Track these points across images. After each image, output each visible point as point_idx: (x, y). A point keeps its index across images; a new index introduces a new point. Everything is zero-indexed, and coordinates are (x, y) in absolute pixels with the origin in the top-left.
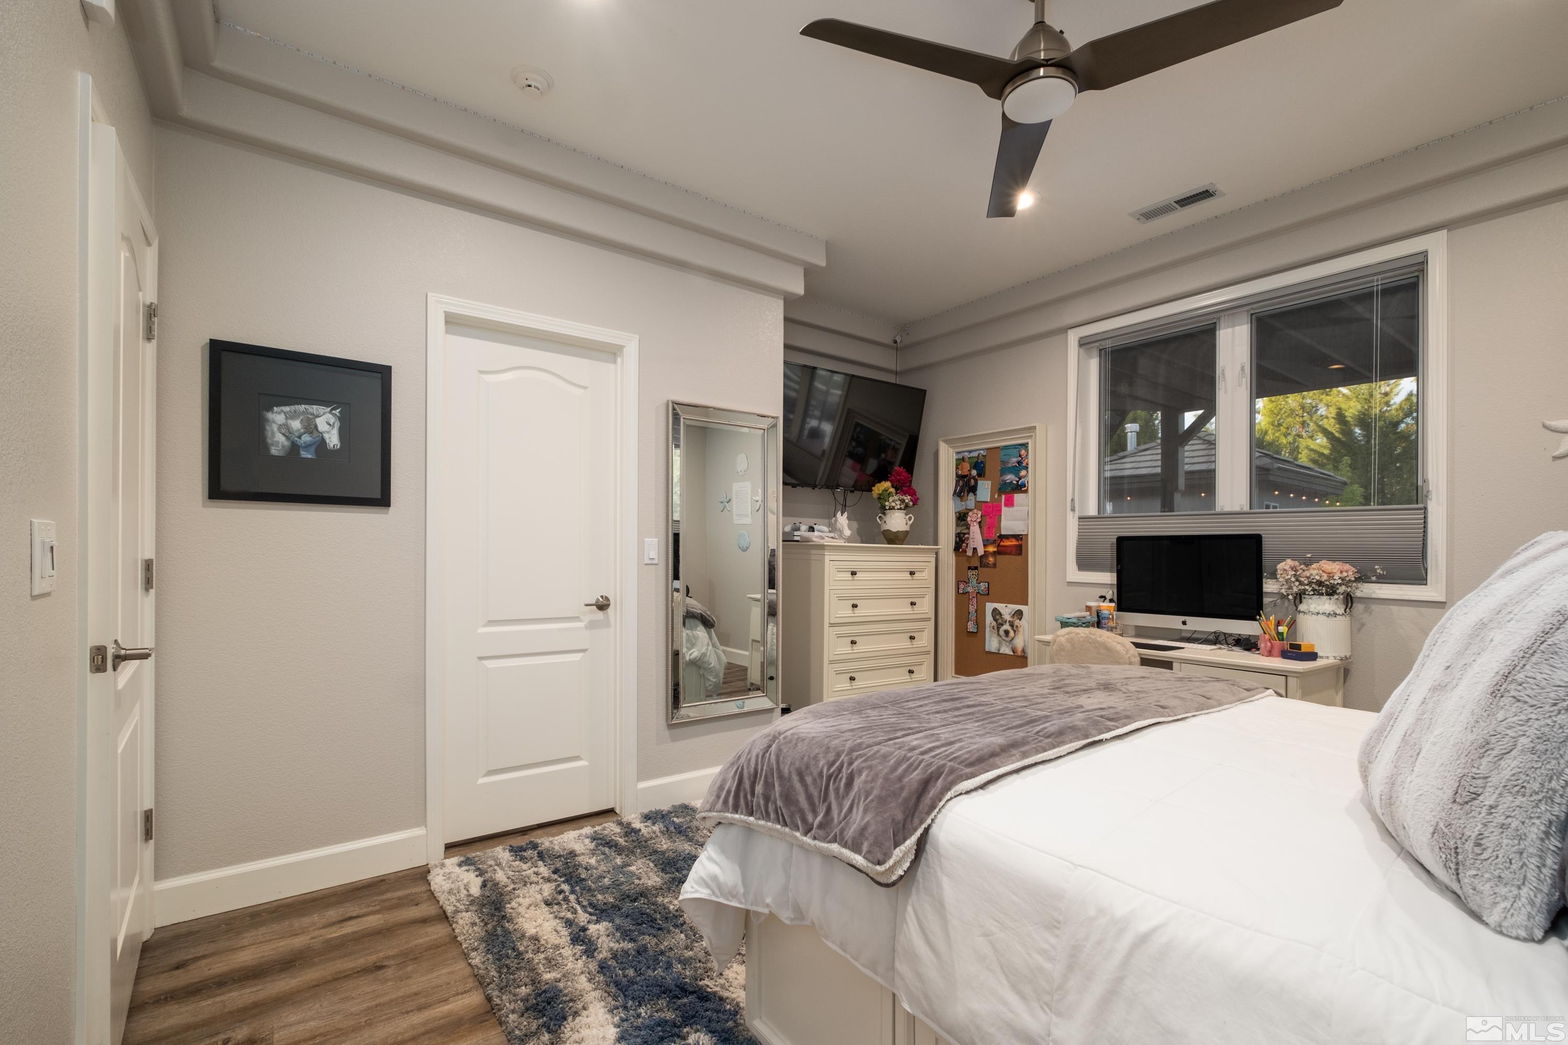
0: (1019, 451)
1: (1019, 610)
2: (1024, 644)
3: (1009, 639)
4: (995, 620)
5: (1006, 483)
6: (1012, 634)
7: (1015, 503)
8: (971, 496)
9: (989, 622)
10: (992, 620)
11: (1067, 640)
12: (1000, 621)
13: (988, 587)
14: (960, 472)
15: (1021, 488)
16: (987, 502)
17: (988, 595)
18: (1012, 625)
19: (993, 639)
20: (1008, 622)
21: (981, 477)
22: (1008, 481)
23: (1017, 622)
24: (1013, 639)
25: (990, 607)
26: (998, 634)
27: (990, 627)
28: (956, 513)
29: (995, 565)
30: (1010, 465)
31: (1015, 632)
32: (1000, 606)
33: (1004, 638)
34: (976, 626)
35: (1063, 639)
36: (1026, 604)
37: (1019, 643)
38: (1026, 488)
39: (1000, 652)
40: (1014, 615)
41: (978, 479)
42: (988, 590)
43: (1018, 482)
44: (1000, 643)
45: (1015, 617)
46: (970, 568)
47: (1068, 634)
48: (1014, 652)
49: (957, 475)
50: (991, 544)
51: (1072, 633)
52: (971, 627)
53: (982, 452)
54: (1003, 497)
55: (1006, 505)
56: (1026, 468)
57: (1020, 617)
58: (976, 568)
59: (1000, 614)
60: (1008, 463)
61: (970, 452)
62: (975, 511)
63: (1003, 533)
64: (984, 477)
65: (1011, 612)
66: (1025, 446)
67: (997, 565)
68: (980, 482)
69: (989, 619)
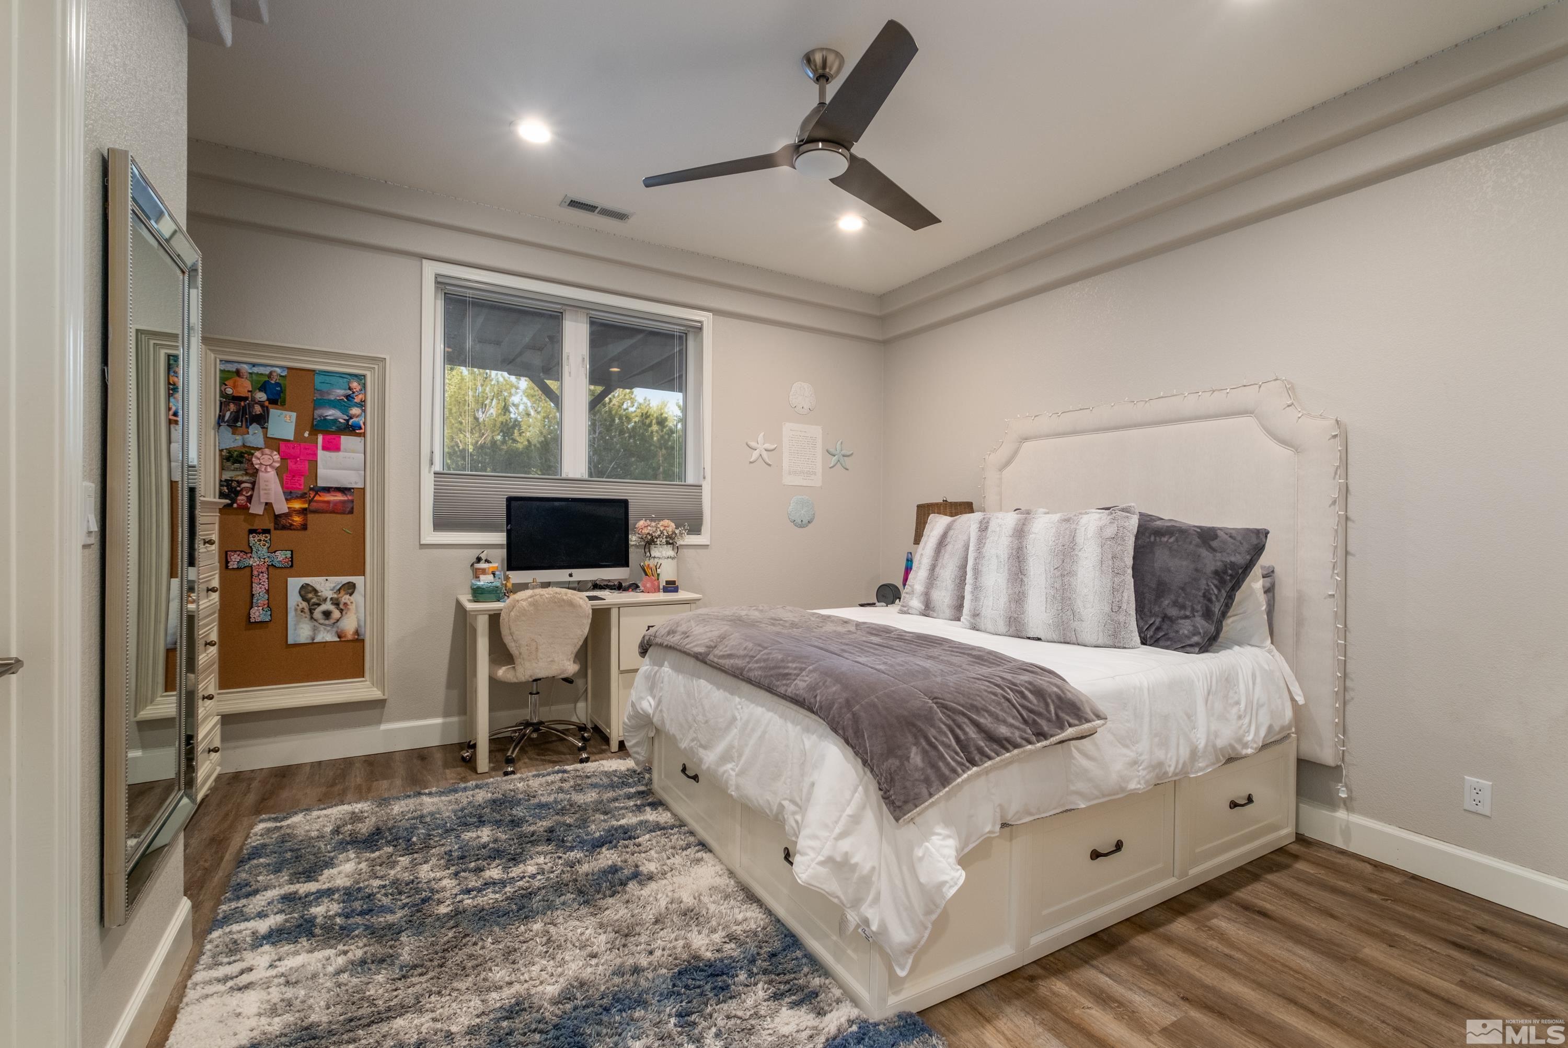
0: (349, 383)
1: (349, 583)
2: (358, 624)
3: (332, 621)
4: (304, 599)
5: (325, 419)
6: (336, 614)
7: (342, 447)
8: (255, 429)
9: (295, 604)
10: (300, 599)
11: (530, 604)
12: (314, 600)
13: (292, 557)
14: (229, 391)
15: (354, 430)
16: (288, 441)
17: (291, 567)
18: (336, 603)
19: (302, 625)
20: (328, 599)
21: (276, 404)
22: (328, 418)
23: (345, 598)
24: (338, 620)
25: (294, 584)
26: (312, 618)
27: (296, 610)
28: (221, 451)
29: (304, 527)
30: (332, 398)
31: (341, 611)
32: (316, 582)
33: (322, 621)
34: (269, 613)
35: (524, 604)
36: (363, 573)
37: (349, 624)
38: (362, 431)
39: (315, 641)
40: (339, 590)
41: (270, 406)
42: (292, 561)
43: (347, 421)
44: (315, 629)
45: (342, 592)
46: (251, 531)
47: (531, 597)
48: (339, 637)
49: (223, 394)
50: (297, 498)
51: (536, 595)
52: (258, 614)
53: (278, 370)
54: (320, 438)
55: (325, 448)
56: (362, 405)
57: (350, 591)
58: (266, 531)
59: (315, 591)
60: (329, 394)
61: (254, 365)
62: (267, 451)
63: (321, 483)
64: (283, 403)
65: (334, 587)
66: (361, 378)
67: (309, 526)
68: (274, 412)
69: (294, 599)
